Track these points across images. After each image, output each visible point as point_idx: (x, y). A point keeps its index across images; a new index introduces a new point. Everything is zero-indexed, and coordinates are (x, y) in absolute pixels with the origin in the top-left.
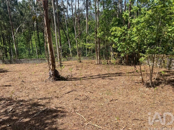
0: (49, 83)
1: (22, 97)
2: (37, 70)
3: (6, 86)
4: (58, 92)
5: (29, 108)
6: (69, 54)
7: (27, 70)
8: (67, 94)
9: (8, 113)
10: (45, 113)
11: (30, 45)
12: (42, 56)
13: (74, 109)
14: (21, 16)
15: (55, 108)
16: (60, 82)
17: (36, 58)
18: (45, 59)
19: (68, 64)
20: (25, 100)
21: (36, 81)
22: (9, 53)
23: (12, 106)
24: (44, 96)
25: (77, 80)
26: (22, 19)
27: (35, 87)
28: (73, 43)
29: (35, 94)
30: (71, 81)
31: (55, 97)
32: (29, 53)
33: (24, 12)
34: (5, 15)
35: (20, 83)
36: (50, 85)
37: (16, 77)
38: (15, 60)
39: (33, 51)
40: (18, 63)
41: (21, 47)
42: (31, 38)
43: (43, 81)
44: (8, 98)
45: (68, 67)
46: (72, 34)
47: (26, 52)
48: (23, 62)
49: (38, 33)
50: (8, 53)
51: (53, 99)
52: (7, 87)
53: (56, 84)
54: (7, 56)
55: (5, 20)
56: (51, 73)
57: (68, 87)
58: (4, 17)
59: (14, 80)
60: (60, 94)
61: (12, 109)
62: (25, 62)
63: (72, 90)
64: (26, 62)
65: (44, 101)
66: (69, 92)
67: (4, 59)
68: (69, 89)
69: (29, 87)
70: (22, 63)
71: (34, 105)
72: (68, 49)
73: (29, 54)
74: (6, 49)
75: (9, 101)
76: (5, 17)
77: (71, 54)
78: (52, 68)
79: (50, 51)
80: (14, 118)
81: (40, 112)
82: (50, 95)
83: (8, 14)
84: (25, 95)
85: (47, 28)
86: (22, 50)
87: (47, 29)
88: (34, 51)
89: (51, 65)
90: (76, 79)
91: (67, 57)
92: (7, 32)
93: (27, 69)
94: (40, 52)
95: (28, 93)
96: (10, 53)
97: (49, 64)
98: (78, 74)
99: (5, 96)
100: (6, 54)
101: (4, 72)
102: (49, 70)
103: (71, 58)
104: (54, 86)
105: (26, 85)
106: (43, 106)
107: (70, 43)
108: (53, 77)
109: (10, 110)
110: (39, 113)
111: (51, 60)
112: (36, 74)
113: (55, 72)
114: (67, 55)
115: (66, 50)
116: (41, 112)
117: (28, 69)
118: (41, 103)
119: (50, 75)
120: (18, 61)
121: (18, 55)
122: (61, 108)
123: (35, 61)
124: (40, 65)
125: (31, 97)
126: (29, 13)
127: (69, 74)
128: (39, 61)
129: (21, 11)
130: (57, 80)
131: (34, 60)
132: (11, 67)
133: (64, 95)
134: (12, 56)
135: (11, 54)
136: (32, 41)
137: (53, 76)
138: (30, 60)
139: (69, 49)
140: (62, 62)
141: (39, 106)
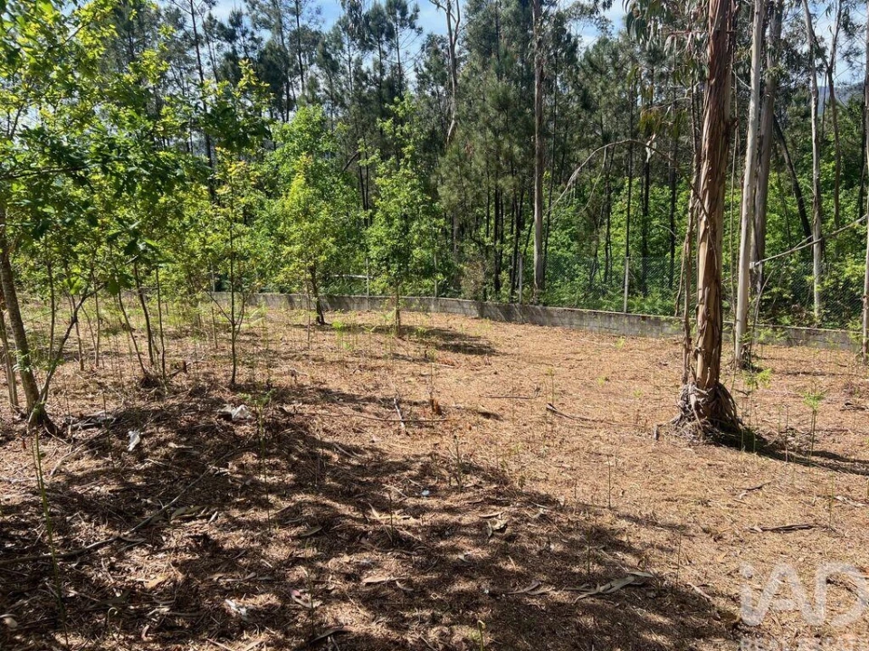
0: (674, 445)
1: (546, 480)
2: (616, 367)
3: (487, 415)
4: (720, 505)
5: (572, 544)
6: (803, 305)
7: (573, 363)
8: (776, 537)
9: (489, 538)
10: (647, 598)
11: (598, 247)
12: (649, 300)
13: (817, 636)
14: (583, 114)
15: (698, 590)
16: (734, 457)
17: (619, 308)
18: (663, 318)
19: (792, 366)
20: (558, 502)
21: (608, 423)
22: (510, 275)
23: (506, 509)
24: (646, 511)
25: (845, 470)
26: (585, 124)
27: (604, 448)
28: (840, 248)
29: (601, 483)
30: (800, 468)
31: (705, 531)
32: (591, 279)
33: (595, 94)
34: (522, 113)
35: (541, 413)
36: (680, 459)
37: (526, 383)
38: (525, 310)
39: (606, 274)
40: (534, 324)
41: (559, 253)
42: (609, 210)
43: (645, 429)
44: (492, 469)
45: (790, 380)
46: (841, 196)
47: (577, 276)
48: (558, 320)
49: (647, 189)
50: (504, 275)
51: (690, 537)
52: (490, 421)
53: (711, 462)
54: (498, 285)
55: (516, 132)
56: (693, 400)
57: (779, 498)
58: (515, 120)
59: (515, 395)
60: (735, 521)
61: (506, 525)
62: (566, 320)
63: (810, 521)
64: (571, 324)
65: (646, 535)
66: (789, 529)
67: (486, 300)
68: (786, 511)
69: (577, 442)
70: (554, 325)
71: (597, 539)
72: (803, 282)
73: (590, 287)
74: (499, 256)
75: (495, 486)
76: (520, 120)
77: (816, 309)
78: (704, 372)
79: (706, 283)
80: (509, 567)
81: (623, 583)
82: (675, 509)
83: (532, 107)
84: (560, 478)
85: (712, 164)
86: (558, 265)
87: (709, 174)
88: (612, 273)
89: (700, 357)
90: (835, 462)
91: (786, 320)
92: (515, 186)
93: (571, 356)
94: (639, 284)
95: (572, 469)
96: (513, 274)
97: (688, 351)
98: (852, 437)
99: (479, 456)
100: (497, 277)
101: (480, 351)
102: (685, 380)
103: (816, 333)
104: (699, 469)
105: (564, 429)
106: (638, 554)
107: (822, 245)
108: (698, 422)
109: (497, 526)
110: (617, 585)
111: (701, 332)
112: (613, 386)
113: (716, 395)
114: (789, 312)
115: (785, 282)
116: (629, 585)
117: (578, 357)
118: (632, 540)
119: (684, 409)
120: (538, 311)
121: (541, 286)
122: (733, 600)
123: (614, 324)
124: (634, 344)
125: (583, 493)
126: (620, 93)
127: (796, 420)
128: (632, 324)
129: (585, 91)
130: (718, 442)
131: (610, 316)
132: (506, 336)
133: (755, 536)
134: (518, 286)
135: (514, 280)
136: (609, 227)
137: (700, 416)
138: (590, 313)
139: (809, 278)
140: (756, 349)
141: (618, 550)
